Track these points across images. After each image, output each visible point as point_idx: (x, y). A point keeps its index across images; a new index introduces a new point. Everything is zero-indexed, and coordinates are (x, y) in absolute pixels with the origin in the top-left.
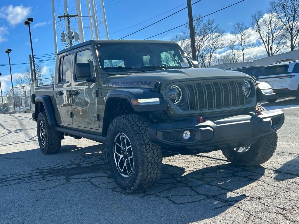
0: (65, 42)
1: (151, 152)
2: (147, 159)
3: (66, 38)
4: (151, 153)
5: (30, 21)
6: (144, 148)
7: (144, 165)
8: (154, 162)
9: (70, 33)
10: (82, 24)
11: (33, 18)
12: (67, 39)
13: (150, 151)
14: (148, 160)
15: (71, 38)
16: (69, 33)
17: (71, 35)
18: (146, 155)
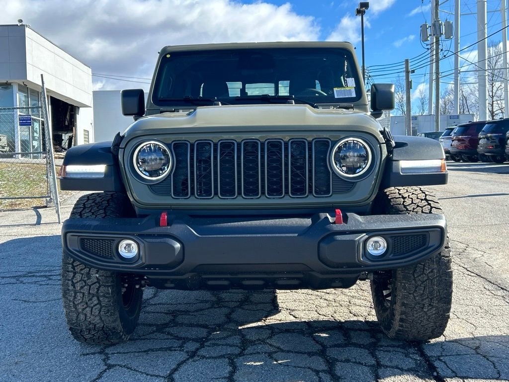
0: (427, 40)
1: (82, 272)
2: (73, 285)
3: (429, 33)
4: (83, 274)
5: (364, 8)
6: (71, 262)
7: (66, 294)
8: (89, 293)
9: (436, 24)
10: (484, 5)
11: (368, 3)
12: (431, 35)
13: (81, 270)
14: (74, 287)
15: (438, 33)
16: (434, 25)
17: (437, 28)
18: (72, 276)
